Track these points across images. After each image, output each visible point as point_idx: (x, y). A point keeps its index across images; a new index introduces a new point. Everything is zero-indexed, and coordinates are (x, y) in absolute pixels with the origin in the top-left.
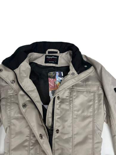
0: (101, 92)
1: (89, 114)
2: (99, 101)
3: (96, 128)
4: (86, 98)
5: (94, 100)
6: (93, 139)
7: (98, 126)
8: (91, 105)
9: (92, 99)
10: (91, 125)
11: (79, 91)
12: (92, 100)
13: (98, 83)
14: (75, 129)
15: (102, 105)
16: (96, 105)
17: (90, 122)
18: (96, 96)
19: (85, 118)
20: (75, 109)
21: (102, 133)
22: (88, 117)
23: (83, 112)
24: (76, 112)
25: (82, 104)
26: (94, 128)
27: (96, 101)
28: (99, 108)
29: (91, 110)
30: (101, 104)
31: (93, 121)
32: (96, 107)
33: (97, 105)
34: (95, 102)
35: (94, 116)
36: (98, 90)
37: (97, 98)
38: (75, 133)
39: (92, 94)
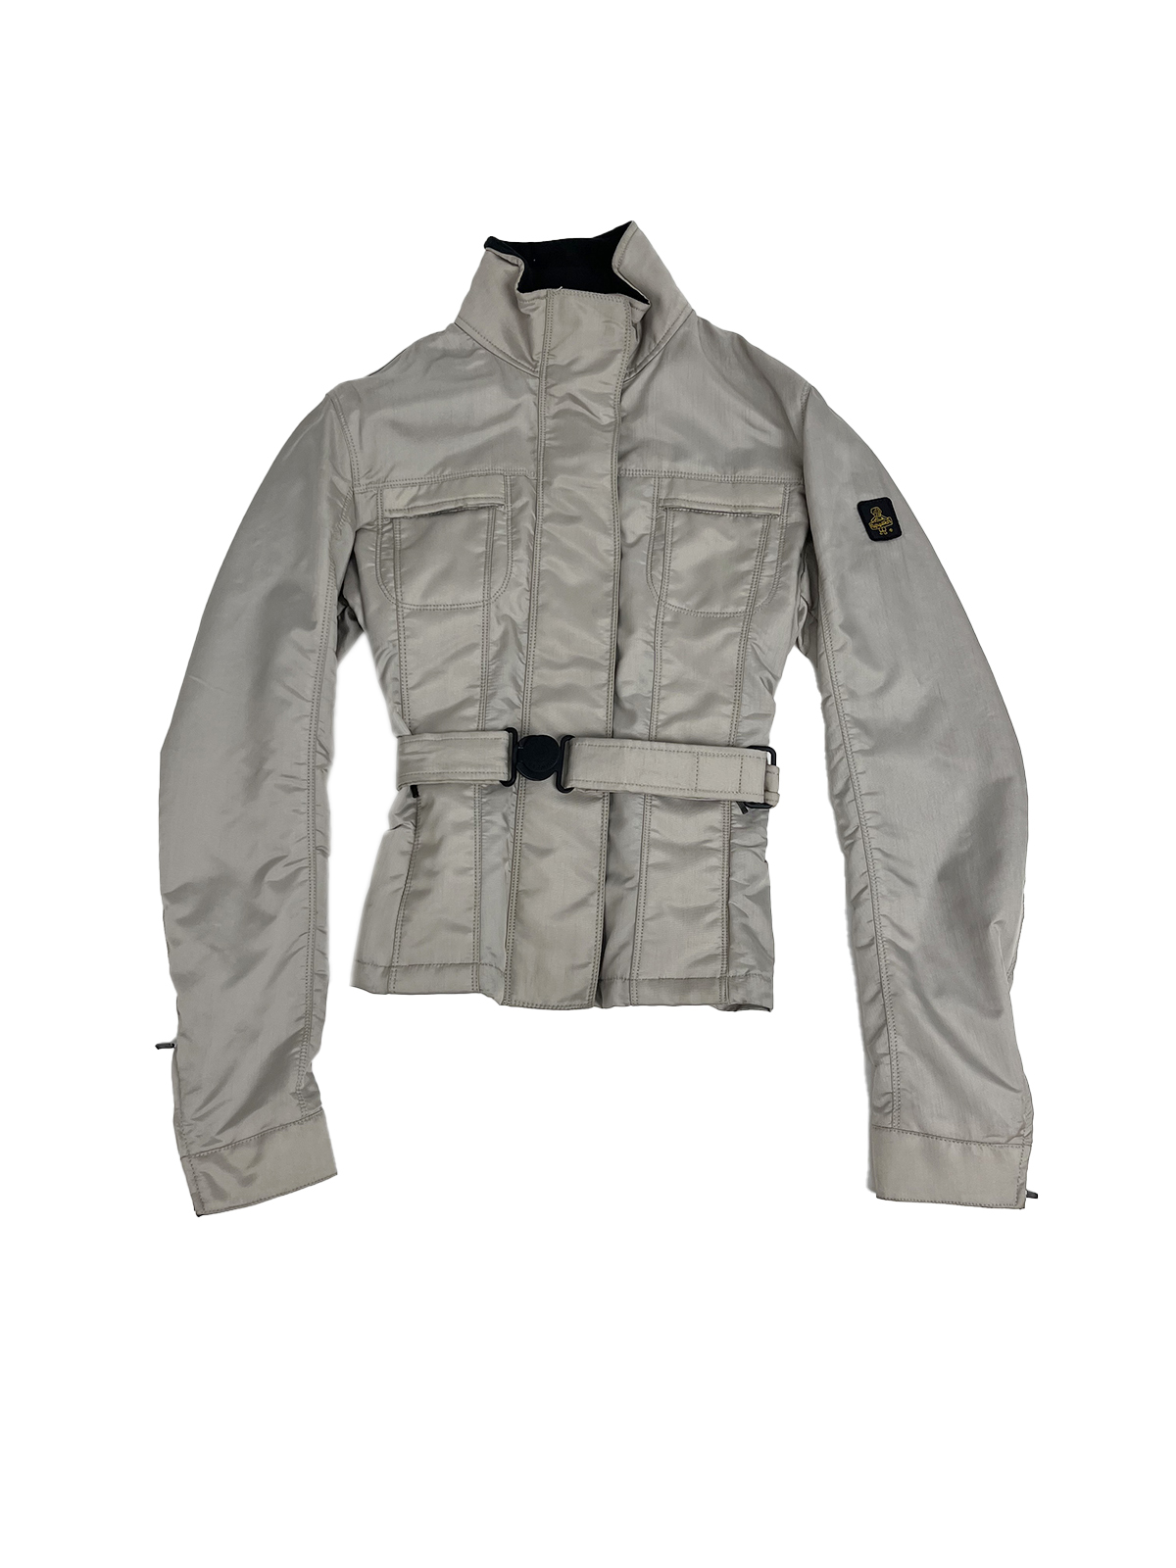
0: (796, 516)
1: (731, 609)
2: (784, 555)
3: (751, 662)
4: (728, 545)
5: (763, 550)
6: (738, 702)
7: (762, 657)
8: (748, 573)
9: (754, 547)
10: (731, 652)
11: (699, 511)
12: (753, 550)
13: (788, 476)
14: (666, 667)
15: (794, 573)
16: (768, 572)
17: (729, 638)
18: (776, 534)
19: (709, 625)
20: (671, 587)
21: (776, 685)
22: (724, 620)
23: (705, 600)
24: (673, 601)
25: (705, 569)
26: (744, 660)
27: (771, 557)
28: (777, 585)
29: (743, 592)
30: (788, 567)
31: (745, 637)
32: (764, 581)
33: (773, 573)
34: (767, 559)
35: (749, 616)
36: (786, 506)
37: (774, 544)
38: (664, 682)
39: (759, 525)
